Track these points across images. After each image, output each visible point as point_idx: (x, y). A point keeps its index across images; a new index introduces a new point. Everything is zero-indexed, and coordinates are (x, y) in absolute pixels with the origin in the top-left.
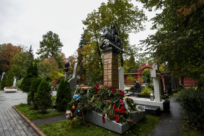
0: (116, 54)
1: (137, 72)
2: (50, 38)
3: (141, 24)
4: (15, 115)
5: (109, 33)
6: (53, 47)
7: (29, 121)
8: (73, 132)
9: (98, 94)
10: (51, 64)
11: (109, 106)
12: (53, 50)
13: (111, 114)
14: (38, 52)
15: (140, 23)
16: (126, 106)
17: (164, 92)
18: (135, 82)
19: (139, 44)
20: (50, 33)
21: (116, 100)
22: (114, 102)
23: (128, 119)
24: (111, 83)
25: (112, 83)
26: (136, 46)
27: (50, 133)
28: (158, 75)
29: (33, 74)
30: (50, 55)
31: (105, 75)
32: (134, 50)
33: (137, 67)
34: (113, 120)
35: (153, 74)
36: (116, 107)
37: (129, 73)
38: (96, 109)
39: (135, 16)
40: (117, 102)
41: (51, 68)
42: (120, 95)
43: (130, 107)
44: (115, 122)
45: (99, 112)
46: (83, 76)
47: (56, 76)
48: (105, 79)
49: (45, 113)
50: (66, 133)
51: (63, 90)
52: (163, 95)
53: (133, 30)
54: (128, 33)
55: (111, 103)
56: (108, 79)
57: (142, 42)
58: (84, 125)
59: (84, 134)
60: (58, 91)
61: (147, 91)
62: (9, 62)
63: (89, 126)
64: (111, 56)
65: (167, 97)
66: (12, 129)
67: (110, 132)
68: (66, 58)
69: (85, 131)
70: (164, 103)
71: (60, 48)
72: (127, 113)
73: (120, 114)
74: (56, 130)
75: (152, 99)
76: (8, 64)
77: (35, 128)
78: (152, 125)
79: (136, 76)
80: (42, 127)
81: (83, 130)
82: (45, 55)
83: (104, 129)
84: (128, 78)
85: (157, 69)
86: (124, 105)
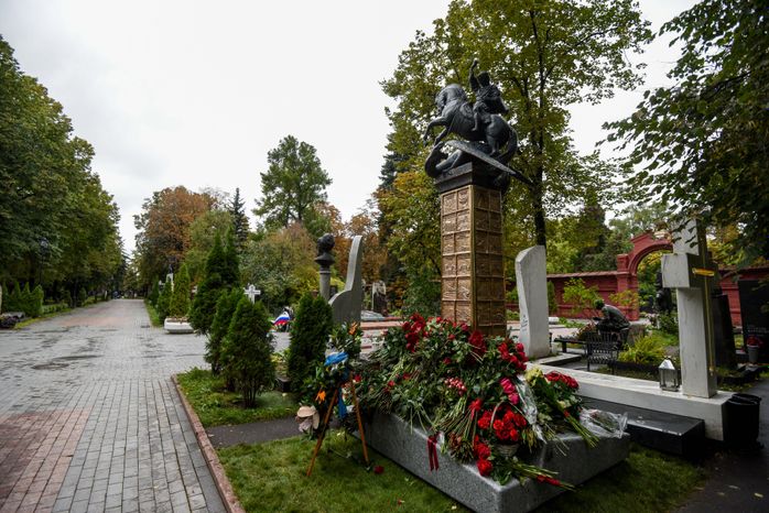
0: (489, 191)
1: (614, 266)
2: (292, 161)
3: (621, 62)
4: (169, 404)
5: (462, 109)
6: (299, 187)
7: (199, 428)
8: (320, 484)
9: (418, 353)
10: (295, 243)
11: (455, 402)
12: (300, 197)
13: (461, 435)
14: (259, 208)
15: (619, 57)
16: (530, 411)
17: (738, 352)
18: (600, 306)
19: (601, 143)
20: (290, 143)
21: (486, 380)
22: (477, 388)
23: (537, 464)
24: (468, 309)
25: (476, 311)
26: (601, 158)
27: (246, 478)
28: (702, 276)
29: (224, 276)
30: (293, 216)
31: (447, 279)
32: (594, 173)
33: (617, 248)
34: (466, 461)
35: (675, 272)
36: (485, 408)
37: (580, 270)
38: (405, 408)
39: (595, 30)
40: (492, 391)
41: (297, 257)
42: (504, 363)
43: (550, 414)
44: (473, 470)
45: (417, 424)
46: (398, 282)
47: (312, 284)
48: (446, 297)
49: (251, 404)
50: (294, 487)
51: (308, 329)
52: (732, 366)
53: (586, 90)
54: (564, 107)
55: (464, 392)
56: (458, 294)
57: (616, 131)
58: (365, 464)
59: (353, 499)
60: (293, 334)
61: (650, 348)
62: (181, 243)
63: (380, 471)
64: (467, 200)
65: (751, 378)
66: (147, 447)
67: (454, 508)
68: (343, 222)
69: (362, 489)
70: (726, 407)
71: (322, 192)
72: (531, 442)
73: (500, 442)
74: (267, 468)
75: (669, 384)
76: (179, 248)
77: (209, 455)
78: (654, 503)
79: (607, 284)
80: (228, 452)
81: (354, 484)
82: (280, 216)
83: (435, 493)
84: (569, 291)
85: (695, 251)
86: (519, 404)
